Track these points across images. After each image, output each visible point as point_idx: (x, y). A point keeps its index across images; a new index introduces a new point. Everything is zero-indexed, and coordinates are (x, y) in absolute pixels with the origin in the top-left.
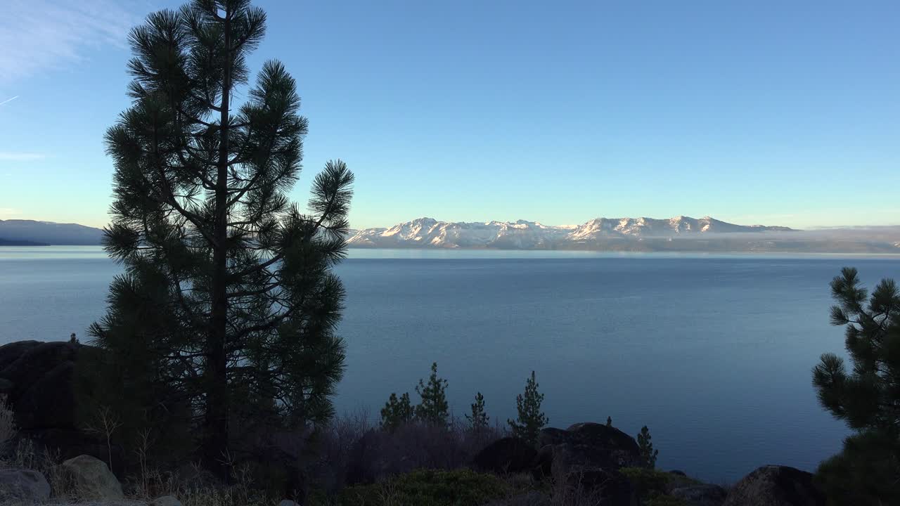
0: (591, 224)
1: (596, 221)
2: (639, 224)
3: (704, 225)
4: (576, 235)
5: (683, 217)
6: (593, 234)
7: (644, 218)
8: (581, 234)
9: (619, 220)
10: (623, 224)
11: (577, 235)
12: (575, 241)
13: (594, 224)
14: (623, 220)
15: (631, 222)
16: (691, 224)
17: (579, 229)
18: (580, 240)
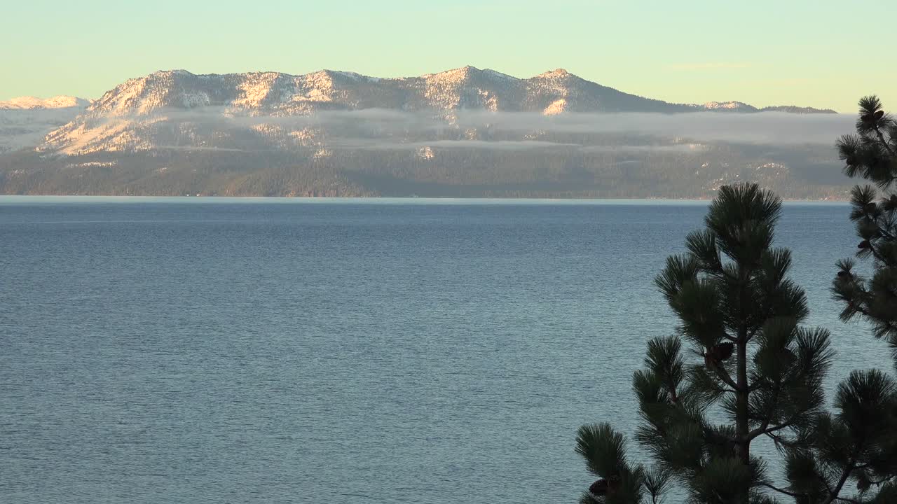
0: (133, 93)
1: (152, 82)
2: (315, 95)
3: (549, 98)
4: (74, 134)
5: (472, 71)
6: (139, 132)
7: (330, 73)
8: (96, 133)
9: (239, 78)
10: (256, 94)
11: (80, 140)
12: (72, 159)
13: (143, 94)
14: (256, 77)
15: (283, 85)
16: (499, 96)
17: (84, 113)
18: (91, 157)
